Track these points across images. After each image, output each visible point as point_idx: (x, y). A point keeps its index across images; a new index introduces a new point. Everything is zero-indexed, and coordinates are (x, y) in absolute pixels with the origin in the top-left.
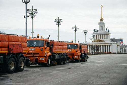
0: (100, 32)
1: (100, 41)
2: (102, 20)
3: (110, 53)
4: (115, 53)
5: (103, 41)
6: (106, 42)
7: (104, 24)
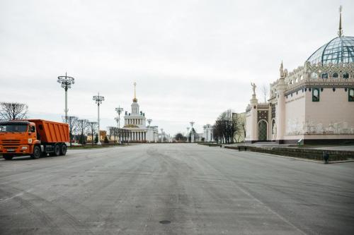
0: (133, 116)
1: (132, 126)
2: (135, 101)
3: (145, 142)
4: (153, 142)
5: (137, 127)
6: (141, 128)
7: (138, 106)
